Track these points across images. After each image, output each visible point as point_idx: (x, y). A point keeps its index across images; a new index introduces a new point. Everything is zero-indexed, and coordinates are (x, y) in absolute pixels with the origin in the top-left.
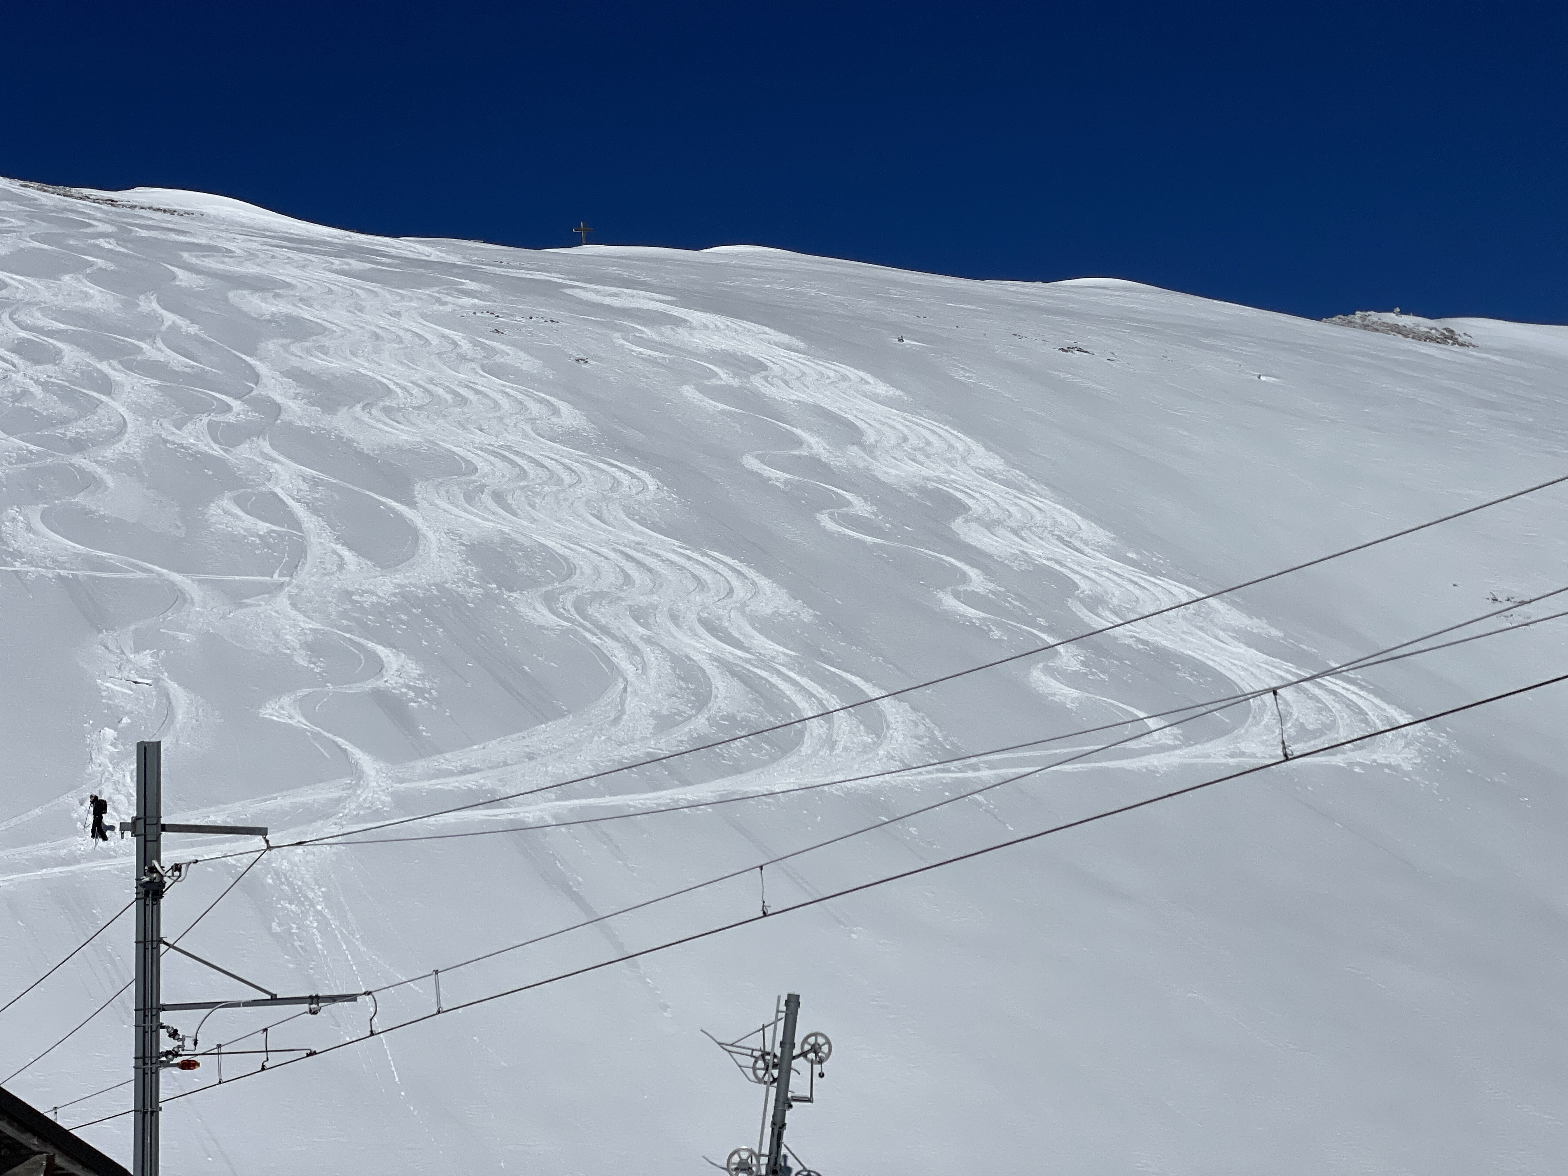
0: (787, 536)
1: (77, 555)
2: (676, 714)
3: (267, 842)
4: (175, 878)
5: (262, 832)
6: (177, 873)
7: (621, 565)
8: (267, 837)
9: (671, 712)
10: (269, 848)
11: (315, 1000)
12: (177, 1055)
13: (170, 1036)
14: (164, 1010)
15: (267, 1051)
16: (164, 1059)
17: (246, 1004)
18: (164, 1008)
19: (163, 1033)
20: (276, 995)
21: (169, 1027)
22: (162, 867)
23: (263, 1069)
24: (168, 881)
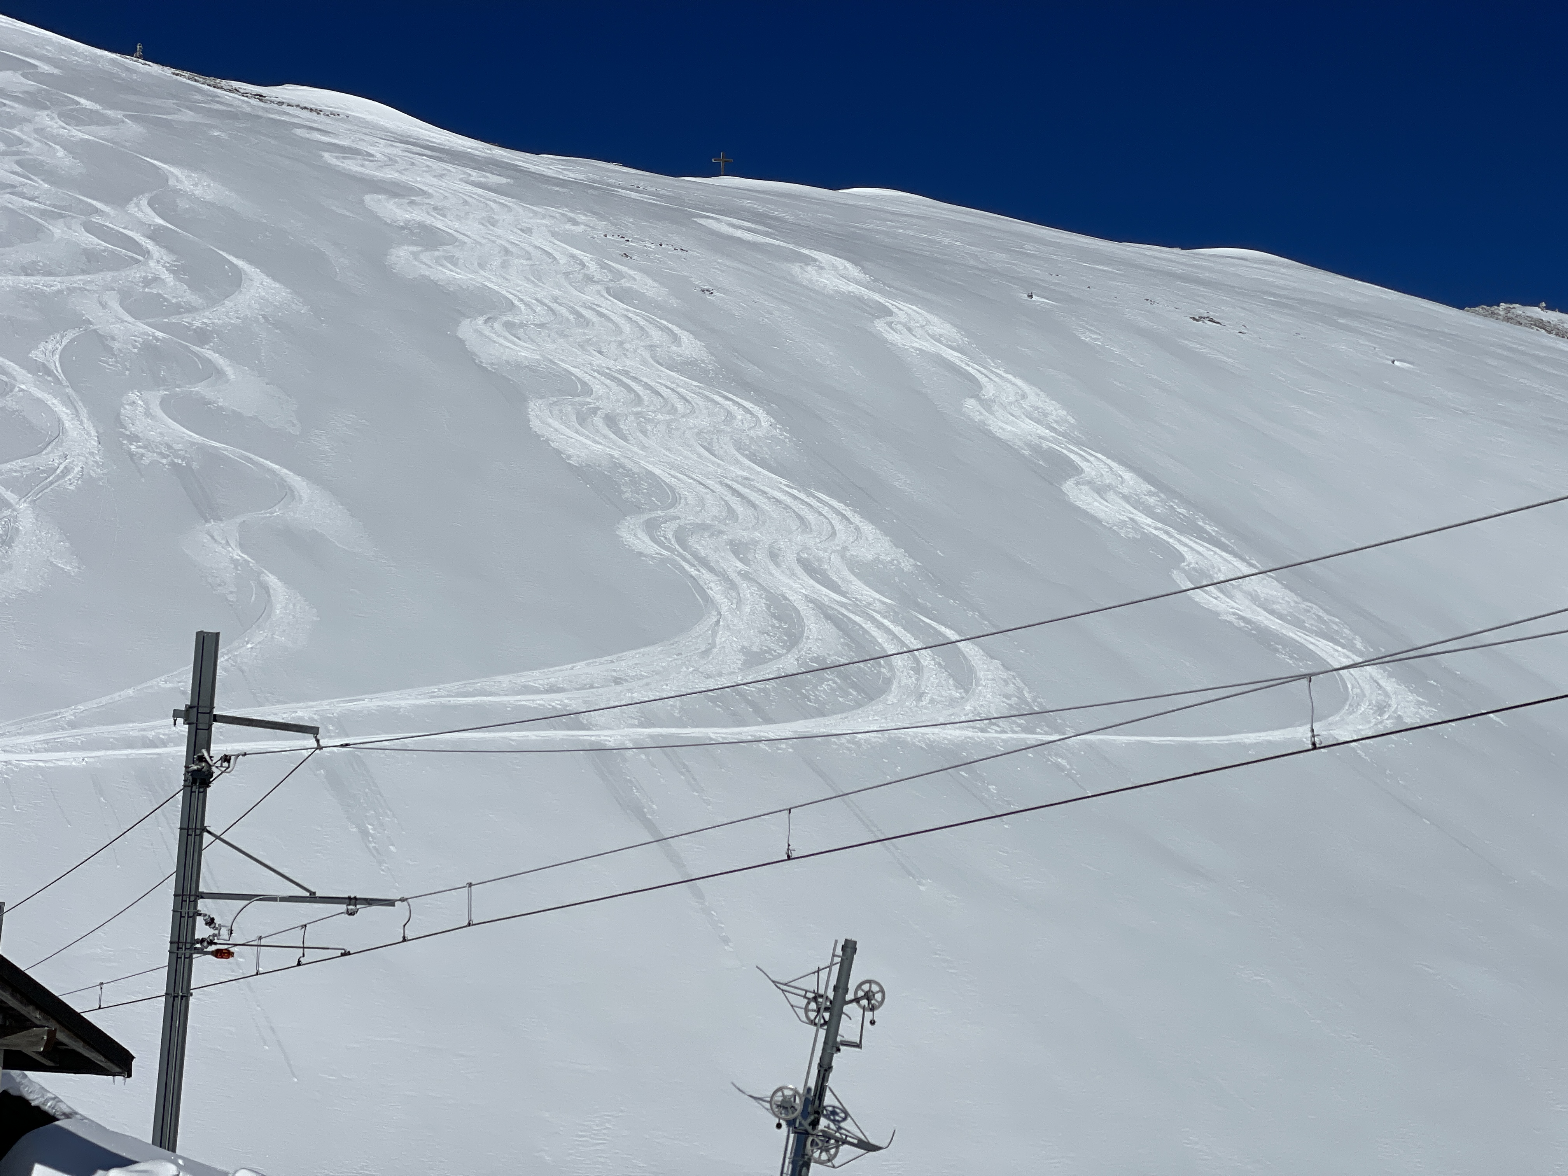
0: (896, 484)
1: (193, 444)
2: (766, 652)
3: (318, 741)
4: (223, 769)
5: (313, 731)
6: (226, 764)
7: (726, 499)
8: (318, 737)
9: (761, 649)
10: (320, 748)
11: (353, 902)
12: (211, 943)
13: (206, 924)
14: (202, 897)
15: (304, 948)
16: (198, 946)
17: (284, 899)
18: (202, 896)
19: (200, 920)
20: (314, 893)
21: (205, 915)
22: (211, 757)
23: (299, 964)
24: (216, 772)
